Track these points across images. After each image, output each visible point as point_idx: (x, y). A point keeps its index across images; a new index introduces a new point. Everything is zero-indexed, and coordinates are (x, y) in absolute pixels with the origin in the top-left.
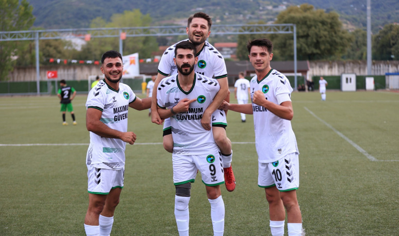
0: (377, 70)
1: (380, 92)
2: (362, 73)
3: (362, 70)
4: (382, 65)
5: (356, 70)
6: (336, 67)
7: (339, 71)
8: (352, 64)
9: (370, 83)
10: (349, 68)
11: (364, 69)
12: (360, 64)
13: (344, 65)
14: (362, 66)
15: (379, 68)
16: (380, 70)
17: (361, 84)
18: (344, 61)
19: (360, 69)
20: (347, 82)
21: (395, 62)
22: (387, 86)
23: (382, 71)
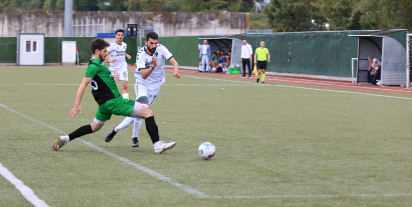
0: (80, 28)
2: (52, 34)
3: (51, 28)
4: (88, 20)
5: (42, 28)
6: (6, 21)
7: (10, 29)
8: (33, 17)
9: (69, 52)
10: (28, 23)
11: (56, 26)
12: (48, 17)
13: (20, 18)
14: (52, 20)
15: (82, 25)
17: (53, 53)
18: (20, 10)
19: (48, 25)
20: (28, 49)
21: (110, 14)
23: (87, 29)
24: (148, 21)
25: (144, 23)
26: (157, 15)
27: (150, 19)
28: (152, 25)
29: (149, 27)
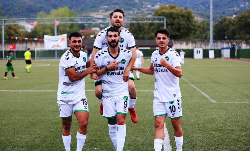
0: (216, 46)
1: (218, 59)
2: (207, 48)
3: (206, 46)
4: (219, 43)
5: (203, 46)
6: (191, 43)
7: (192, 46)
8: (200, 42)
9: (211, 54)
10: (198, 44)
11: (208, 45)
12: (205, 42)
13: (195, 42)
14: (207, 43)
15: (217, 44)
16: (218, 46)
17: (206, 54)
18: (195, 40)
19: (205, 45)
20: (197, 53)
21: (227, 41)
22: (222, 56)
23: (219, 47)
24: (240, 43)
25: (239, 44)
26: (243, 41)
27: (241, 42)
28: (242, 45)
29: (240, 45)
